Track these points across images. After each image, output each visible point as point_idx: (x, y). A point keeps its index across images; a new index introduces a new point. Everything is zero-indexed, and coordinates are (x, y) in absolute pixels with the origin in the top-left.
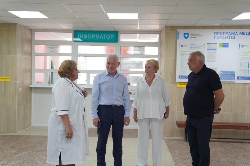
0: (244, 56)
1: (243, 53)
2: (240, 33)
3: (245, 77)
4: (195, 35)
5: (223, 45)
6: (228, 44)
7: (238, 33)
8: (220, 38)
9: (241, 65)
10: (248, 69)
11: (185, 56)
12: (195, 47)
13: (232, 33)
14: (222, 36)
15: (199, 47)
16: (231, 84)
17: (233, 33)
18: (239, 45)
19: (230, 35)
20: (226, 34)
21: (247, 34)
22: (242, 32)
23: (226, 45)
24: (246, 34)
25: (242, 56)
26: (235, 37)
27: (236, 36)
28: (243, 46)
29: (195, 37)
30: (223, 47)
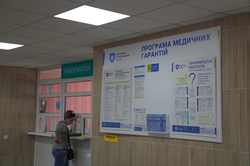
0: (181, 86)
1: (178, 79)
2: (174, 41)
3: (183, 127)
4: (121, 55)
5: (152, 68)
6: (158, 64)
7: (172, 43)
8: (149, 55)
9: (177, 103)
10: (186, 110)
11: (110, 90)
12: (121, 74)
13: (163, 43)
14: (151, 51)
15: (125, 74)
16: (165, 140)
17: (165, 44)
18: (173, 64)
19: (161, 49)
20: (156, 47)
21: (184, 43)
22: (177, 41)
23: (156, 66)
24: (182, 43)
25: (178, 86)
26: (167, 50)
27: (169, 48)
28: (178, 67)
29: (121, 58)
30: (152, 71)
